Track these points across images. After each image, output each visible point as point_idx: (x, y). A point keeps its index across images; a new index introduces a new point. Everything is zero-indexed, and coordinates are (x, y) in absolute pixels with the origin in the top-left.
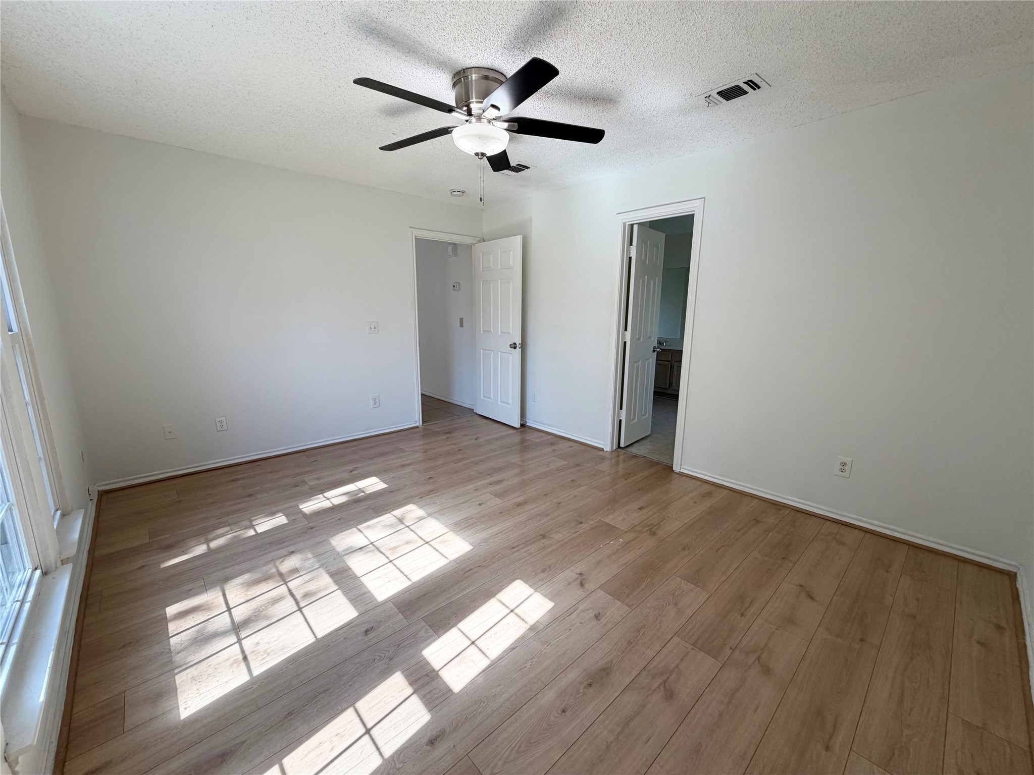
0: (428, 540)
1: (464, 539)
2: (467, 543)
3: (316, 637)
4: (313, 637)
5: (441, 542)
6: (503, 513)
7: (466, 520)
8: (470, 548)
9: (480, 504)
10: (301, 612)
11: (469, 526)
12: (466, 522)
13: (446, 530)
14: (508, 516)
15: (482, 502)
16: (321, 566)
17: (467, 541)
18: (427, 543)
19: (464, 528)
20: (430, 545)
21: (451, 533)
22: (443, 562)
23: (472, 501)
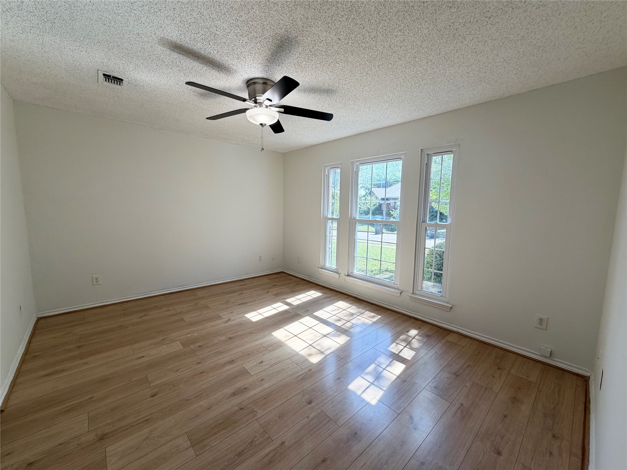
0: (295, 337)
1: (276, 337)
2: (274, 335)
5: (288, 336)
6: (248, 355)
7: (273, 349)
8: (273, 333)
9: (262, 362)
11: (272, 345)
12: (273, 348)
13: (286, 342)
14: (244, 352)
15: (261, 364)
16: (340, 327)
17: (274, 337)
18: (295, 336)
19: (275, 344)
20: (294, 335)
21: (283, 341)
22: (286, 328)
23: (268, 366)
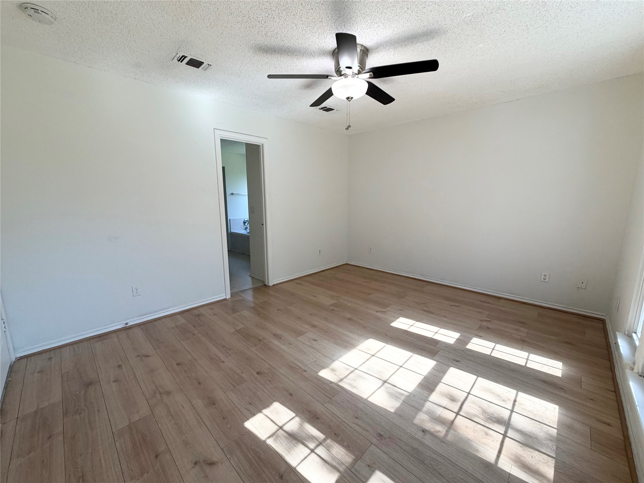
3: (477, 378)
4: (478, 379)
10: (470, 392)
